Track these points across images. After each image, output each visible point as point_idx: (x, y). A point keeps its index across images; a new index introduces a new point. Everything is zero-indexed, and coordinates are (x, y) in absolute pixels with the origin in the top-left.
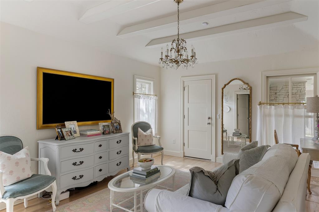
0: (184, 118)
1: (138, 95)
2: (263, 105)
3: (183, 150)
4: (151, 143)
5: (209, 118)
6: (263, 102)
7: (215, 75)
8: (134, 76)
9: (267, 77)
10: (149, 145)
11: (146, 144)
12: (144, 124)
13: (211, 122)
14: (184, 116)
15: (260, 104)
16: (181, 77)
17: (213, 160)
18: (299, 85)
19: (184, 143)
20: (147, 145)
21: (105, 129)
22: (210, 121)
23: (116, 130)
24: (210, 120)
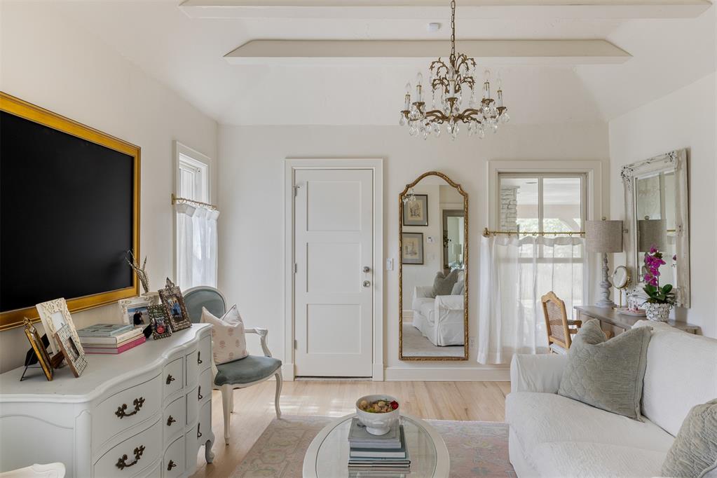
0: (296, 272)
1: (188, 203)
2: (495, 237)
3: (294, 360)
4: (244, 352)
5: (367, 270)
6: (492, 229)
7: (382, 160)
8: (174, 143)
9: (499, 173)
10: (241, 357)
11: (231, 354)
12: (207, 293)
13: (371, 281)
14: (296, 265)
15: (487, 234)
16: (286, 158)
17: (378, 376)
18: (505, 194)
19: (295, 342)
20: (235, 358)
21: (153, 320)
22: (368, 277)
23: (177, 320)
24: (369, 274)
